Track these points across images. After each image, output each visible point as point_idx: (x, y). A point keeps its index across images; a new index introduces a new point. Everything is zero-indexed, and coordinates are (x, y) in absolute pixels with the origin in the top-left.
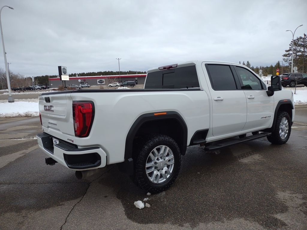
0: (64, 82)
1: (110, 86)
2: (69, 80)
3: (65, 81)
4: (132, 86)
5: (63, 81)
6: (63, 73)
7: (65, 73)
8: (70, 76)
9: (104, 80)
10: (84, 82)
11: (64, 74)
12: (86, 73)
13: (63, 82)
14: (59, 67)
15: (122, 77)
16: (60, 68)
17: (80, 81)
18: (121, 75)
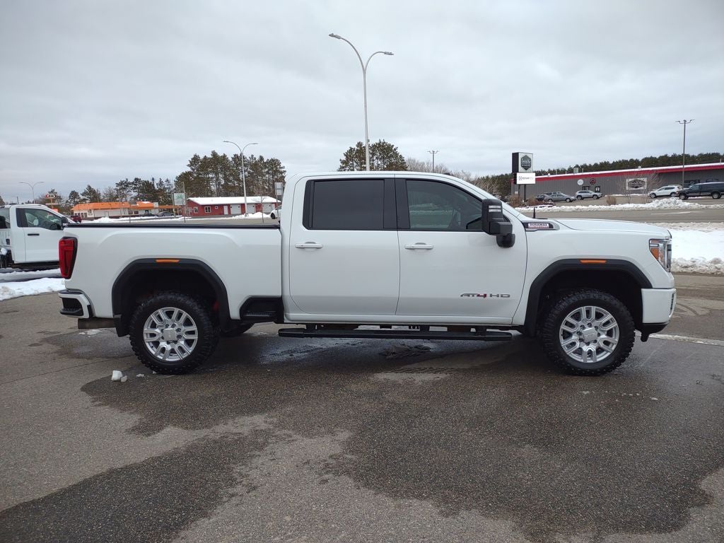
0: (522, 188)
1: (653, 196)
2: (534, 182)
3: (525, 185)
4: (716, 196)
5: (520, 185)
6: (520, 168)
7: (527, 167)
8: (538, 173)
9: (645, 180)
10: (593, 186)
11: (524, 170)
12: (611, 162)
13: (519, 188)
14: (513, 154)
15: (689, 171)
16: (515, 156)
17: (580, 182)
18: (685, 166)
